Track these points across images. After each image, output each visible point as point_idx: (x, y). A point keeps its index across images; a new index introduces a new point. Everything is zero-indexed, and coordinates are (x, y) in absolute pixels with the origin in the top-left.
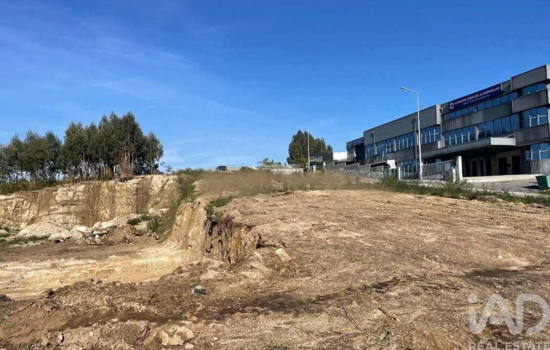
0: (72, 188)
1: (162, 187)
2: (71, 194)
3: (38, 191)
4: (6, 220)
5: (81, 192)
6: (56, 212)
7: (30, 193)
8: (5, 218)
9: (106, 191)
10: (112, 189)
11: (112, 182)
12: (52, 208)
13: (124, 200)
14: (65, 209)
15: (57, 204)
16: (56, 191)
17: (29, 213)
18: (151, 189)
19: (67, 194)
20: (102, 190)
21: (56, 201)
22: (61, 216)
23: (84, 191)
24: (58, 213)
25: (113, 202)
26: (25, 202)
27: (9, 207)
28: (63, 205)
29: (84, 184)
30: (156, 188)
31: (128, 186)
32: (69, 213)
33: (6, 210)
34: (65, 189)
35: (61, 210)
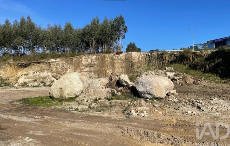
0: (89, 57)
1: (139, 59)
2: (89, 60)
3: (73, 58)
4: (58, 75)
5: (94, 59)
6: (84, 70)
7: (68, 59)
8: (56, 73)
9: (109, 60)
10: (112, 59)
11: (111, 55)
12: (82, 68)
13: (119, 65)
14: (88, 69)
15: (84, 66)
16: (81, 58)
17: (70, 70)
18: (133, 59)
19: (87, 61)
20: (107, 59)
21: (82, 64)
22: (87, 73)
23: (96, 59)
24: (85, 71)
25: (114, 66)
26: (66, 64)
27: (58, 67)
28: (87, 67)
29: (95, 55)
30: (136, 59)
31: (121, 57)
32: (91, 71)
33: (57, 68)
34: (86, 57)
35: (86, 69)
